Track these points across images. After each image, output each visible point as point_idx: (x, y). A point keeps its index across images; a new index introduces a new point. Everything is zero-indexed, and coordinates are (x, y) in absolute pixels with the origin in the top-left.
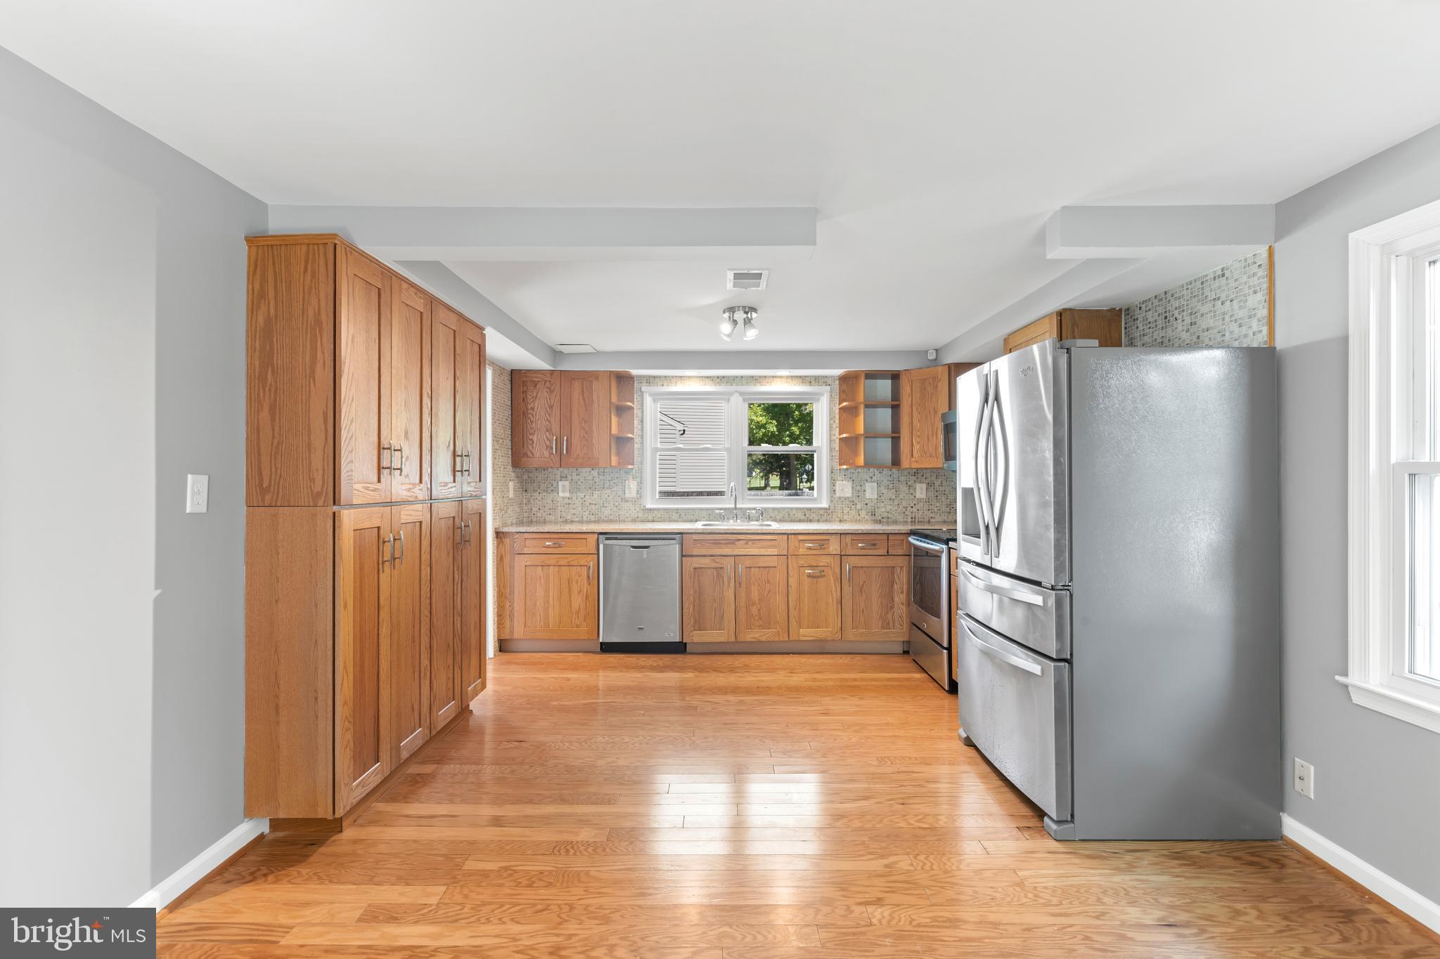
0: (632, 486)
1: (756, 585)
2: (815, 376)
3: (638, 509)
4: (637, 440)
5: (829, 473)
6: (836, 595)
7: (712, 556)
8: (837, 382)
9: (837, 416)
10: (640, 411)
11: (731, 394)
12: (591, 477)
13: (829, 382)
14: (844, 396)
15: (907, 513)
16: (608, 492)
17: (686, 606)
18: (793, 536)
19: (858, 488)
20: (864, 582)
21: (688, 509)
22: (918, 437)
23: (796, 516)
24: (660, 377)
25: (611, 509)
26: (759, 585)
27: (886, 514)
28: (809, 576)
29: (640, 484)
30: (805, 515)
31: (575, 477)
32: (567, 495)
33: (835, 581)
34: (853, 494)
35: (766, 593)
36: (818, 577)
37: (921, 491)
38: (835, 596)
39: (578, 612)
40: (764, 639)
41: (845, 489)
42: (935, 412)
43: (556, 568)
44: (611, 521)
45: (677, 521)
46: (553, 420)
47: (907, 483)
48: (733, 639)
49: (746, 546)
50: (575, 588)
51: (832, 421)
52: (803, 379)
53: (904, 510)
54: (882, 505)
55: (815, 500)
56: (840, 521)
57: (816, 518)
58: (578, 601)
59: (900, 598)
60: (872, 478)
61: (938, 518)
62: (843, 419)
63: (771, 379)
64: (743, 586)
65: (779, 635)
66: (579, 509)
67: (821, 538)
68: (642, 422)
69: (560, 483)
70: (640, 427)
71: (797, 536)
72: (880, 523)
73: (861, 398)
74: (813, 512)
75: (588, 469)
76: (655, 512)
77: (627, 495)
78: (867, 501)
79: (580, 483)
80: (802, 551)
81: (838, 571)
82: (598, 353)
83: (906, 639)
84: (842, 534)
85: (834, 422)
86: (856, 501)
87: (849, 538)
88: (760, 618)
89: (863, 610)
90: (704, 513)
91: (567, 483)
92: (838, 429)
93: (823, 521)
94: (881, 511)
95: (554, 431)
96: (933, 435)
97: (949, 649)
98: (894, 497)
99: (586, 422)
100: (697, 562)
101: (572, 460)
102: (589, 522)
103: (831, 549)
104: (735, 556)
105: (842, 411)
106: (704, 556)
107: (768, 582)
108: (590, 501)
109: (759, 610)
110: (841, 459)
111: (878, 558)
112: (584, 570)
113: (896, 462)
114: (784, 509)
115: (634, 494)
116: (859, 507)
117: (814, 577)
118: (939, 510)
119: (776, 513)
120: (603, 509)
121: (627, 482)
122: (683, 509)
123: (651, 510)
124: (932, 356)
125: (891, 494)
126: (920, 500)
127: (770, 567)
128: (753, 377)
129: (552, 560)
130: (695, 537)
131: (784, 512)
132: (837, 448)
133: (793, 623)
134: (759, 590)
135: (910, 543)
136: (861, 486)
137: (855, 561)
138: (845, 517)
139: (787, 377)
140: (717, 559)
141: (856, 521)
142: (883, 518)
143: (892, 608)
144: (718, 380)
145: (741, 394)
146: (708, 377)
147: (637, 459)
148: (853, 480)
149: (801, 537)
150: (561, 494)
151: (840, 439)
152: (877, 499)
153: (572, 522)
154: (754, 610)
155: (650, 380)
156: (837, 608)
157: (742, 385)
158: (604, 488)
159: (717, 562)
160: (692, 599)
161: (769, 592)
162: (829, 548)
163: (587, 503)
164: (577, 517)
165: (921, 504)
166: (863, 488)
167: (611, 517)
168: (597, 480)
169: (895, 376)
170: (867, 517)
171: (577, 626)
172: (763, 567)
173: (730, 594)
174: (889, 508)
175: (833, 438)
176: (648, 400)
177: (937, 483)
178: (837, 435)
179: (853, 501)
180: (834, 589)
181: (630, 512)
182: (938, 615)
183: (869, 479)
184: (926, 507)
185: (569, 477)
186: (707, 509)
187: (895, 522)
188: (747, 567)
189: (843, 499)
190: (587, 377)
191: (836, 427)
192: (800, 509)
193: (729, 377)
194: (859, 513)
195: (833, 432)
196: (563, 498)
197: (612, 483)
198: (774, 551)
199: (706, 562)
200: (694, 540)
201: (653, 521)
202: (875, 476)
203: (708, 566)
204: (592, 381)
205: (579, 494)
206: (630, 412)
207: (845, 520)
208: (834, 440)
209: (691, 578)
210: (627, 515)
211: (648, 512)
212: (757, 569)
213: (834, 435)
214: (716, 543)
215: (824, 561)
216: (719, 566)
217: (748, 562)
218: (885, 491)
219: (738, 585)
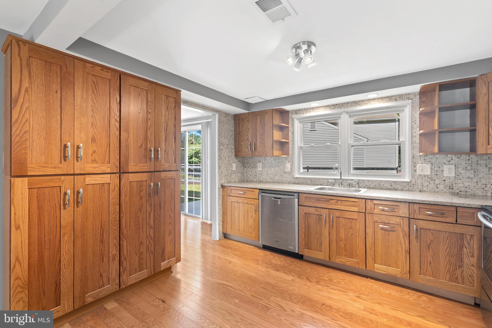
0: (288, 165)
1: (343, 229)
2: (400, 95)
3: (291, 177)
4: (291, 142)
5: (411, 158)
6: (405, 246)
7: (316, 207)
8: (418, 96)
9: (418, 120)
10: (292, 128)
11: (341, 114)
12: (270, 161)
13: (411, 97)
14: (423, 104)
16: (278, 168)
17: (301, 233)
18: (369, 201)
19: (437, 169)
20: (432, 241)
23: (385, 186)
24: (302, 110)
25: (279, 177)
26: (345, 229)
27: (464, 188)
28: (382, 229)
29: (292, 165)
30: (391, 186)
31: (264, 161)
32: (261, 169)
33: (404, 236)
34: (431, 173)
35: (350, 235)
36: (390, 231)
39: (251, 227)
40: (348, 264)
41: (424, 169)
43: (243, 204)
44: (279, 183)
45: (310, 185)
46: (249, 135)
49: (337, 203)
50: (250, 215)
51: (413, 123)
52: (390, 98)
53: (483, 187)
54: (460, 181)
56: (420, 191)
57: (400, 188)
58: (251, 221)
59: (469, 260)
60: (449, 161)
62: (422, 121)
63: (368, 102)
64: (335, 228)
65: (359, 264)
66: (266, 176)
67: (392, 204)
68: (293, 133)
69: (258, 164)
70: (292, 136)
71: (373, 201)
73: (436, 105)
74: (398, 184)
76: (299, 179)
77: (286, 170)
78: (445, 179)
79: (266, 164)
80: (376, 211)
81: (406, 229)
82: (267, 101)
83: (476, 295)
84: (410, 203)
85: (415, 123)
86: (435, 178)
87: (417, 206)
88: (346, 250)
89: (430, 262)
90: (325, 181)
91: (261, 164)
92: (418, 128)
93: (406, 190)
94: (460, 186)
95: (249, 140)
99: (262, 135)
100: (307, 210)
101: (257, 153)
102: (270, 182)
103: (400, 212)
104: (329, 209)
105: (422, 116)
106: (311, 207)
107: (352, 228)
108: (270, 173)
109: (345, 245)
110: (421, 148)
111: (445, 224)
113: (473, 148)
115: (289, 170)
116: (437, 182)
117: (386, 231)
119: (370, 183)
120: (276, 177)
121: (286, 164)
122: (313, 178)
123: (297, 178)
127: (353, 219)
128: (354, 102)
129: (241, 200)
130: (306, 195)
131: (376, 183)
132: (418, 141)
133: (369, 259)
134: (345, 232)
136: (439, 167)
137: (422, 224)
138: (425, 189)
141: (435, 192)
143: (461, 266)
144: (333, 107)
145: (348, 113)
146: (327, 106)
147: (290, 152)
148: (432, 163)
149: (375, 202)
150: (258, 169)
151: (419, 134)
152: (455, 177)
153: (263, 182)
154: (342, 244)
155: (297, 112)
156: (406, 256)
157: (348, 107)
158: (276, 166)
159: (318, 211)
160: (304, 230)
161: (352, 235)
164: (265, 180)
166: (441, 169)
167: (279, 181)
168: (273, 162)
169: (472, 83)
170: (444, 190)
172: (348, 218)
173: (326, 232)
174: (467, 184)
176: (296, 122)
179: (432, 178)
180: (403, 242)
181: (287, 179)
183: (447, 163)
185: (262, 161)
188: (337, 217)
189: (423, 176)
190: (262, 113)
191: (417, 127)
192: (388, 181)
193: (339, 104)
194: (437, 188)
195: (415, 131)
196: (259, 171)
197: (279, 164)
198: (356, 209)
199: (312, 210)
200: (305, 197)
201: (298, 184)
202: (452, 160)
203: (313, 213)
204: (265, 115)
205: (266, 169)
206: (287, 129)
207: (425, 191)
208: (416, 136)
209: (303, 218)
210: (286, 180)
211: (296, 179)
212: (343, 219)
213: (415, 133)
214: (318, 200)
215: (395, 220)
216: (320, 214)
217: (338, 214)
218: (462, 172)
219: (331, 227)
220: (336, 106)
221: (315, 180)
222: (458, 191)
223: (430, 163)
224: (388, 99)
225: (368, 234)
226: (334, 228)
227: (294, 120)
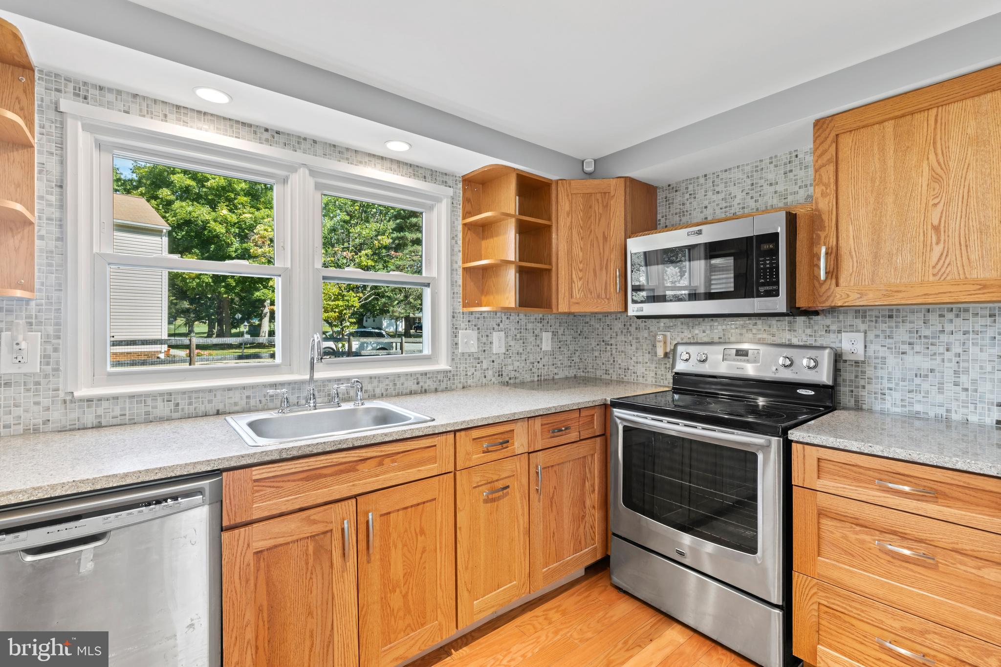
0: (27, 344)
1: (400, 546)
2: (433, 169)
3: (48, 402)
5: (450, 318)
6: (523, 521)
7: (304, 509)
8: (460, 185)
9: (460, 235)
10: (54, 157)
11: (293, 168)
13: (451, 182)
14: (468, 208)
15: (534, 370)
18: (463, 433)
19: (484, 339)
22: (581, 271)
23: (405, 386)
24: (119, 92)
26: (405, 545)
27: (513, 373)
28: (487, 500)
29: (52, 339)
30: (418, 383)
33: (521, 499)
34: (478, 347)
35: (418, 556)
36: (499, 498)
37: (547, 342)
38: (521, 522)
40: (415, 651)
41: (469, 341)
42: (605, 239)
45: (169, 419)
47: (533, 332)
49: (379, 469)
51: (454, 241)
52: (414, 169)
53: (531, 367)
54: (510, 360)
55: (428, 359)
56: (464, 387)
57: (433, 387)
60: (499, 325)
61: (561, 374)
62: (467, 240)
63: (367, 159)
65: (441, 629)
68: (61, 187)
70: (53, 198)
71: (469, 432)
72: (508, 385)
73: (510, 208)
74: (429, 378)
76: (105, 404)
78: (494, 358)
80: (475, 459)
81: (525, 479)
83: (599, 558)
84: (529, 418)
85: (456, 243)
86: (482, 358)
87: (538, 422)
88: (407, 612)
90: (236, 397)
92: (461, 253)
93: (442, 391)
94: (509, 369)
96: (601, 269)
98: (521, 351)
100: (264, 535)
103: (516, 445)
104: (355, 497)
105: (466, 229)
107: (422, 532)
109: (405, 596)
110: (464, 297)
111: (570, 447)
114: (387, 377)
115: (32, 366)
116: (485, 366)
117: (493, 500)
118: (562, 364)
119: (375, 383)
121: (7, 336)
122: (184, 392)
124: (589, 167)
125: (517, 347)
126: (545, 353)
127: (424, 503)
128: (334, 146)
130: (257, 473)
131: (387, 382)
132: (460, 282)
133: (465, 596)
134: (404, 555)
135: (611, 417)
136: (487, 336)
138: (470, 382)
140: (315, 516)
142: (510, 379)
143: (584, 517)
144: (266, 135)
146: (244, 124)
147: (43, 277)
148: (478, 329)
149: (475, 434)
151: (464, 269)
152: (505, 354)
154: (396, 601)
155: (86, 91)
156: (525, 542)
157: (316, 156)
159: (315, 522)
161: (423, 552)
162: (513, 444)
165: (546, 357)
166: (490, 340)
170: (493, 379)
172: (412, 506)
174: (517, 364)
175: (455, 266)
177: (560, 332)
178: (460, 263)
179: (479, 358)
180: (520, 513)
181: (18, 411)
183: (496, 327)
186: (244, 388)
188: (382, 515)
189: (467, 356)
191: (459, 251)
192: (412, 374)
193: (288, 135)
194: (485, 377)
195: (455, 258)
198: (433, 468)
200: (256, 481)
201: (99, 426)
202: (501, 321)
203: (295, 538)
207: (470, 386)
208: (456, 270)
209: (247, 581)
210: (8, 419)
211: (80, 407)
212: (401, 512)
213: (456, 263)
214: (312, 476)
215: (508, 467)
216: (320, 528)
217: (384, 503)
218: (512, 343)
219: (363, 558)
220: (276, 135)
221: (190, 398)
222: (507, 379)
223: (476, 328)
224: (411, 170)
225: (460, 528)
226: (373, 558)
227: (70, 122)
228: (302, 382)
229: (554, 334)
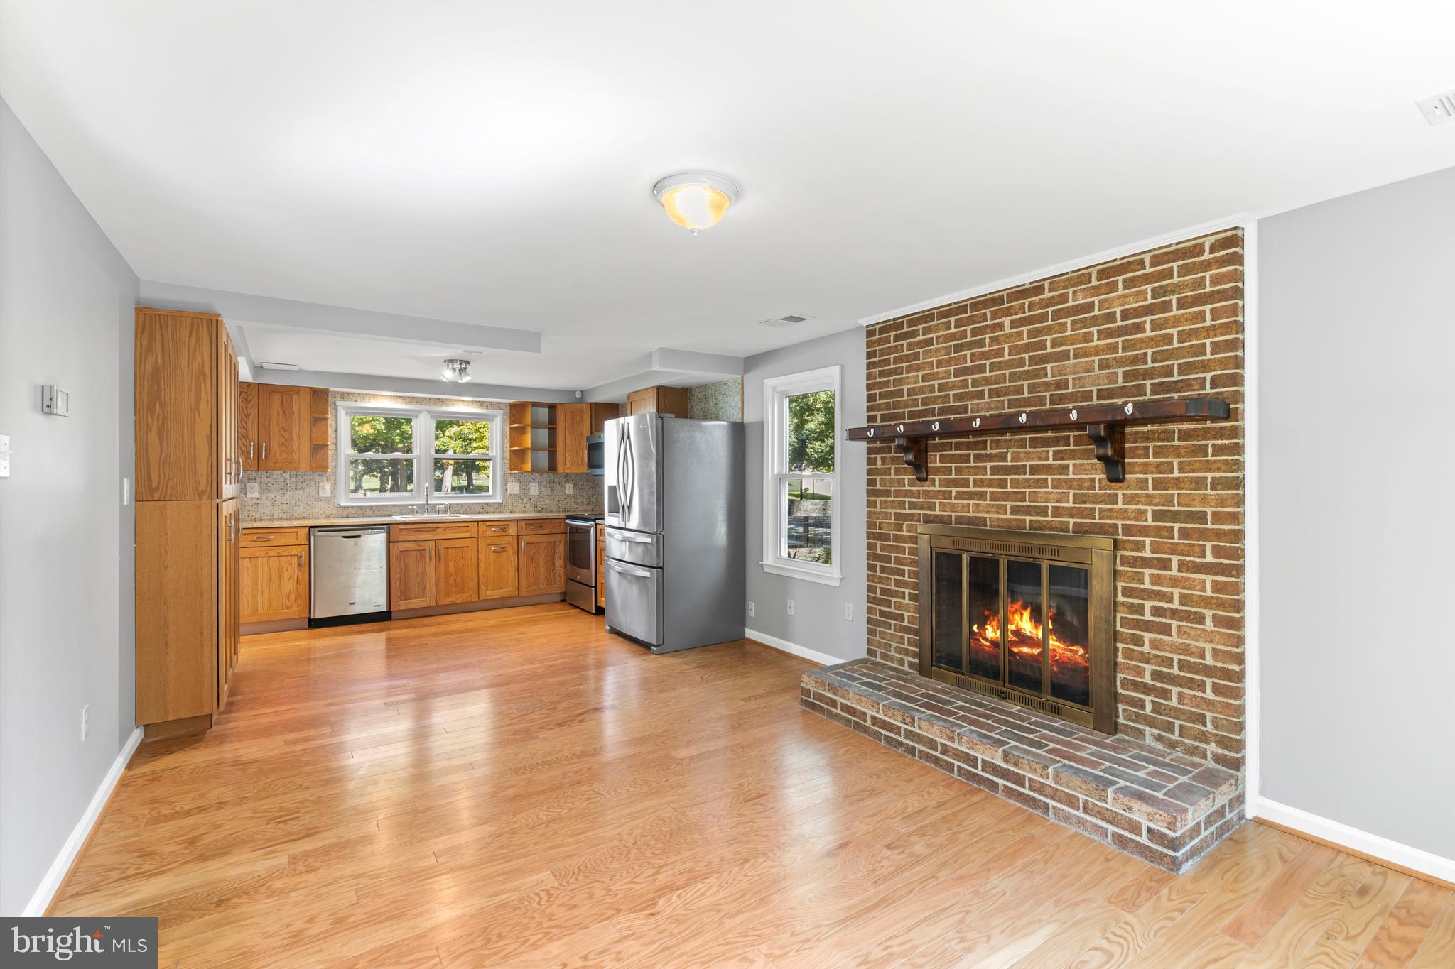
0: (326, 487)
1: (453, 561)
2: (492, 402)
3: (331, 507)
4: (331, 446)
5: (502, 476)
6: (514, 564)
7: (415, 541)
8: (509, 408)
9: (508, 434)
10: (334, 421)
11: (420, 412)
12: (282, 480)
13: (502, 407)
14: (514, 419)
15: (559, 505)
16: (301, 492)
17: (393, 582)
18: (479, 523)
19: (524, 487)
20: (535, 553)
21: (383, 506)
22: (570, 451)
23: (476, 509)
24: (354, 394)
25: (304, 508)
26: (455, 561)
27: (546, 505)
28: (494, 552)
29: (335, 484)
30: (483, 508)
31: (264, 479)
32: (257, 495)
33: (513, 554)
34: (520, 491)
35: (460, 567)
36: (501, 552)
37: (569, 489)
39: (288, 597)
40: (459, 601)
41: (514, 488)
42: (582, 435)
43: (265, 559)
44: (304, 518)
46: (249, 428)
47: (560, 484)
48: (434, 604)
49: (443, 531)
50: (285, 575)
51: (504, 437)
52: (481, 404)
53: (558, 503)
54: (542, 499)
55: (490, 497)
56: (513, 511)
57: (492, 511)
58: (288, 586)
59: (559, 563)
60: (535, 480)
61: (581, 508)
62: (512, 436)
63: (455, 402)
64: (443, 562)
65: (471, 597)
67: (503, 525)
68: (336, 431)
70: (333, 436)
71: (483, 523)
72: (540, 511)
73: (528, 421)
74: (490, 506)
75: (279, 472)
76: (349, 509)
77: (321, 495)
78: (531, 497)
79: (270, 484)
80: (488, 534)
81: (515, 547)
82: (301, 372)
83: (563, 591)
84: (516, 520)
85: (506, 438)
86: (523, 497)
87: (523, 523)
88: (456, 586)
89: (534, 574)
90: (396, 509)
91: (256, 486)
93: (500, 512)
94: (542, 504)
95: (250, 437)
97: (596, 588)
98: (550, 494)
99: (285, 431)
100: (402, 547)
101: (271, 464)
102: (281, 519)
104: (435, 540)
105: (512, 430)
106: (409, 541)
107: (463, 558)
108: (281, 501)
109: (455, 580)
110: (511, 465)
111: (543, 536)
112: (295, 560)
113: (553, 467)
114: (466, 504)
115: (328, 494)
116: (525, 501)
117: (498, 552)
118: (582, 502)
120: (296, 508)
121: (321, 484)
122: (377, 506)
123: (345, 507)
124: (578, 395)
125: (548, 491)
126: (569, 496)
127: (463, 547)
128: (439, 399)
129: (261, 552)
130: (401, 527)
132: (509, 457)
133: (482, 587)
134: (455, 565)
135: (566, 523)
136: (527, 485)
137: (527, 539)
138: (515, 509)
139: (469, 402)
140: (421, 543)
141: (524, 511)
142: (542, 508)
143: (554, 570)
144: (409, 400)
145: (429, 412)
146: (400, 397)
147: (331, 463)
148: (521, 482)
149: (488, 524)
150: (249, 495)
151: (511, 450)
152: (538, 495)
154: (451, 580)
155: (344, 396)
156: (515, 573)
157: (430, 405)
158: (296, 489)
159: (420, 546)
160: (398, 576)
161: (463, 566)
162: (509, 530)
163: (278, 503)
165: (569, 498)
166: (528, 487)
167: (304, 515)
168: (289, 482)
169: (552, 408)
170: (530, 508)
171: (288, 608)
172: (458, 547)
173: (431, 570)
174: (547, 501)
175: (505, 449)
176: (342, 414)
177: (580, 483)
178: (508, 447)
179: (521, 497)
180: (513, 560)
181: (323, 509)
182: (588, 568)
183: (533, 481)
184: (573, 500)
185: (258, 480)
186: (399, 506)
187: (551, 512)
188: (445, 548)
189: (513, 496)
190: (287, 392)
191: (508, 443)
192: (479, 504)
195: (505, 445)
196: (252, 499)
197: (305, 484)
198: (467, 535)
199: (411, 546)
201: (347, 517)
203: (413, 549)
204: (292, 395)
205: (269, 495)
206: (323, 423)
208: (507, 452)
209: (398, 560)
210: (321, 512)
211: (341, 510)
212: (453, 549)
213: (506, 447)
214: (419, 530)
215: (505, 540)
216: (422, 548)
217: (447, 544)
218: (544, 490)
219: (438, 562)
223: (519, 481)
224: (479, 405)
226: (441, 563)
227: (339, 408)
228: (424, 505)
229: (575, 485)
